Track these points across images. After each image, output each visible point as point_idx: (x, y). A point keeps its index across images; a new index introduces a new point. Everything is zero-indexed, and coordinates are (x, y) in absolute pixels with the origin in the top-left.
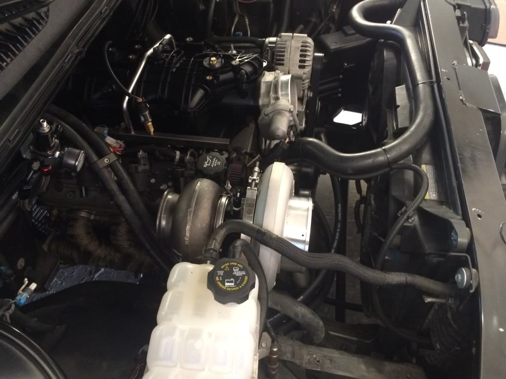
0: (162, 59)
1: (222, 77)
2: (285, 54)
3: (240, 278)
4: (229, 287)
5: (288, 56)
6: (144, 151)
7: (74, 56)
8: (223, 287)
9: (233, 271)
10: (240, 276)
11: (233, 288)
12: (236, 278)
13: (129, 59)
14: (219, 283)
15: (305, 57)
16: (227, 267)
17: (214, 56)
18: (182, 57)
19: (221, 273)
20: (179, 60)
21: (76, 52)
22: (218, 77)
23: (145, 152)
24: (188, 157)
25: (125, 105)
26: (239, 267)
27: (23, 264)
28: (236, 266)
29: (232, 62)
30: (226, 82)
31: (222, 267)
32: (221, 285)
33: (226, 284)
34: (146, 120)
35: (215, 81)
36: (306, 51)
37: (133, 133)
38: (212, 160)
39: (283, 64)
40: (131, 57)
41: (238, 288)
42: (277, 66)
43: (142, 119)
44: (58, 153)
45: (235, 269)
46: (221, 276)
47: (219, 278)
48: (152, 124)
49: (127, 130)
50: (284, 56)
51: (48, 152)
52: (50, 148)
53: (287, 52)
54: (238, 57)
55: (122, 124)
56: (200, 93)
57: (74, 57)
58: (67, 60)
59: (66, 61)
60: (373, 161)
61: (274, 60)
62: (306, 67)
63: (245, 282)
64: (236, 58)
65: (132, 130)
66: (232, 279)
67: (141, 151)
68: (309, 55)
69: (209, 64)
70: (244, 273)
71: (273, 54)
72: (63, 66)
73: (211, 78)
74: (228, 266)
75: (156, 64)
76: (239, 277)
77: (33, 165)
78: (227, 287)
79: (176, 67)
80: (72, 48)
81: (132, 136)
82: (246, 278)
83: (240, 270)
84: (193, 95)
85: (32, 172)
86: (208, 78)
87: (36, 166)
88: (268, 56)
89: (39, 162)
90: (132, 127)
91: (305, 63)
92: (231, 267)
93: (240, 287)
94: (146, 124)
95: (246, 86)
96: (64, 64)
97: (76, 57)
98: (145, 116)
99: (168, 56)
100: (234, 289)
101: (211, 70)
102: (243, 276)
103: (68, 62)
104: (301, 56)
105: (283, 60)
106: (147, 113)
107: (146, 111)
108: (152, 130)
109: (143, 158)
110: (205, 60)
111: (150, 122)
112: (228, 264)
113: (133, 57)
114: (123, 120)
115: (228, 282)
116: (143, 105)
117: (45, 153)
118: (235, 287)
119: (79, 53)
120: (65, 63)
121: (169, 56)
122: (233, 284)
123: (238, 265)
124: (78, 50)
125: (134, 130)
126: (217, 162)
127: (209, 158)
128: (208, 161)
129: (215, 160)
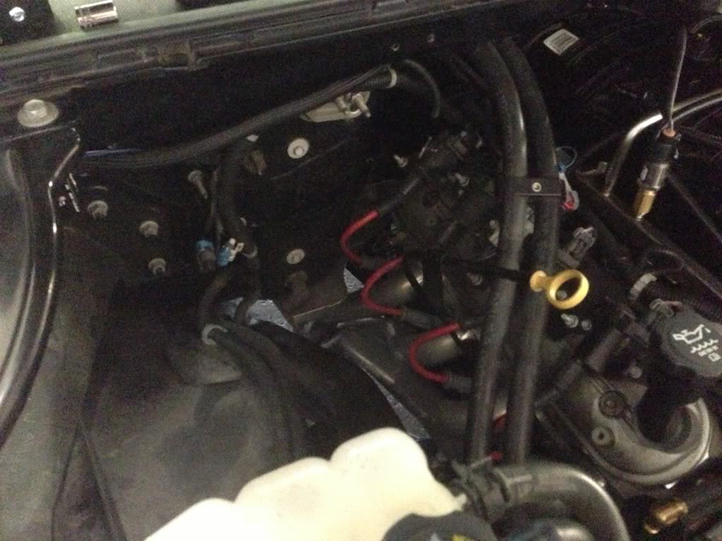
34: (649, 182)
37: (607, 195)
38: (706, 339)
43: (644, 175)
49: (603, 182)
55: (601, 164)
65: (611, 187)
67: (590, 228)
90: (612, 182)
94: (644, 190)
98: (652, 173)
108: (645, 208)
109: (581, 239)
111: (653, 189)
116: (669, 147)
126: (714, 351)
127: (703, 329)
128: (694, 333)
129: (714, 344)
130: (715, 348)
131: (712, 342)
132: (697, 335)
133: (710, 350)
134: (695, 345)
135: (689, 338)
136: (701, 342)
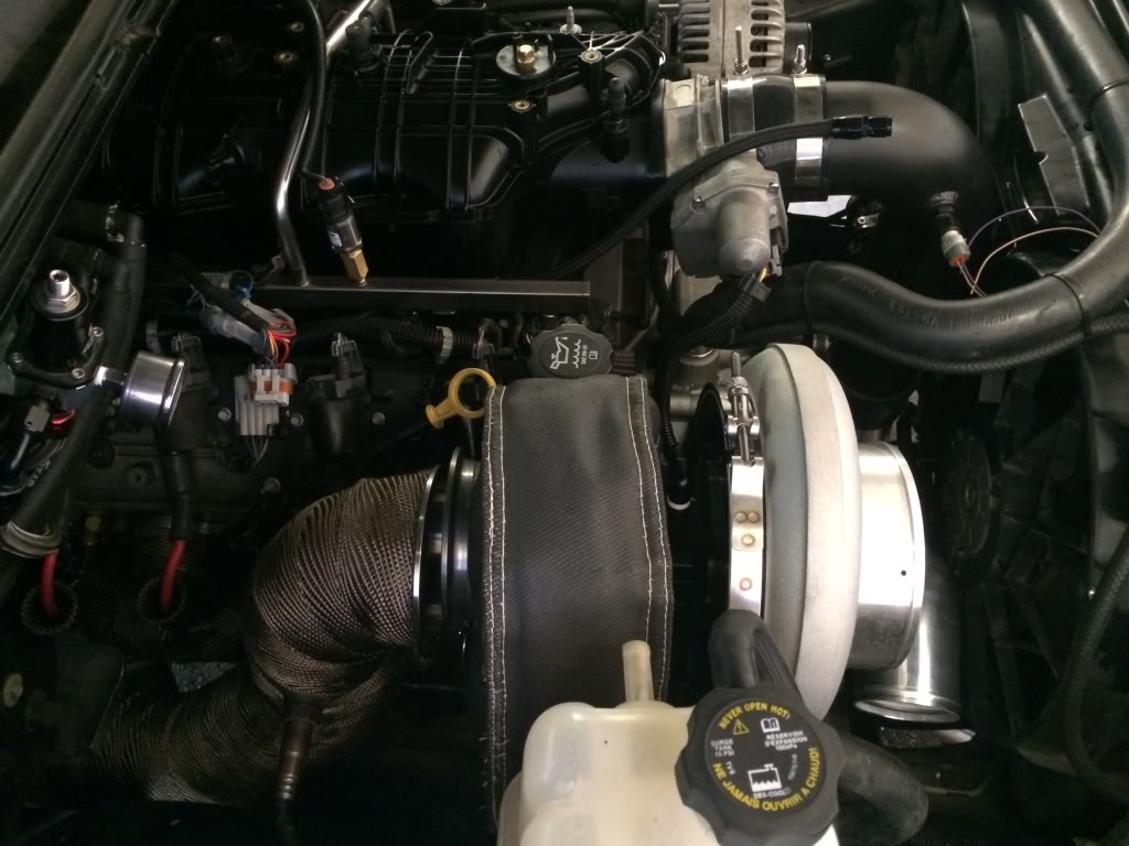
0: (375, 60)
1: (556, 102)
2: (711, 27)
3: (794, 756)
4: (768, 799)
5: (720, 35)
6: (347, 335)
7: (124, 53)
8: (746, 800)
9: (763, 736)
10: (792, 751)
11: (781, 798)
12: (782, 759)
13: (279, 66)
14: (730, 787)
15: (766, 34)
16: (739, 723)
17: (528, 40)
18: (429, 51)
19: (725, 747)
20: (422, 60)
21: (127, 41)
22: (544, 102)
23: (349, 339)
24: (480, 343)
25: (281, 204)
26: (775, 715)
27: (19, 691)
28: (768, 714)
29: (581, 56)
30: (564, 116)
31: (723, 724)
32: (738, 795)
33: (756, 787)
34: (347, 242)
35: (538, 117)
36: (766, 16)
37: (306, 284)
38: (572, 348)
39: (705, 59)
40: (282, 56)
41: (796, 798)
42: (688, 65)
43: (337, 240)
44: (101, 375)
45: (767, 726)
46: (727, 758)
47: (724, 767)
48: (363, 251)
49: (289, 275)
50: (706, 34)
51: (75, 373)
52: (81, 360)
53: (716, 21)
54: (591, 41)
55: (274, 260)
56: (495, 154)
57: (124, 58)
58: (105, 66)
59: (101, 72)
60: (1041, 315)
61: (679, 49)
62: (768, 63)
63: (815, 770)
64: (588, 45)
65: (304, 273)
66: (769, 767)
67: (339, 335)
68: (776, 28)
69: (516, 66)
70: (799, 737)
71: (674, 30)
72: (93, 86)
73: (526, 107)
74: (740, 717)
75: (356, 73)
76: (788, 753)
77: (29, 419)
78: (761, 800)
79: (417, 81)
80: (115, 30)
81: (305, 292)
82: (814, 754)
83: (787, 726)
84: (477, 160)
85: (26, 439)
86: (517, 105)
87: (37, 418)
88: (662, 35)
89: (44, 406)
90: (303, 268)
91: (766, 50)
92: (752, 719)
93: (805, 792)
94: (346, 254)
95: (623, 125)
96: (98, 81)
97: (132, 58)
98: (343, 233)
99: (387, 51)
100: (787, 803)
101: (525, 83)
102: (802, 749)
103: (108, 73)
104: (755, 30)
105: (706, 46)
106: (349, 221)
107: (346, 216)
108: (363, 270)
109: (346, 354)
110: (501, 54)
111: (356, 249)
112: (739, 710)
113: (287, 57)
114: (278, 249)
115: (759, 778)
116: (339, 197)
117: (67, 374)
118: (788, 796)
119: (141, 44)
120: (98, 76)
121: (390, 50)
122: (776, 785)
123: (774, 709)
124: (133, 36)
125: (309, 273)
126: (588, 351)
127: (560, 340)
128: (560, 351)
129: (581, 345)
130: (585, 347)
131: (577, 344)
132: (563, 350)
133: (584, 353)
134: (572, 359)
135: (562, 357)
136: (572, 353)
